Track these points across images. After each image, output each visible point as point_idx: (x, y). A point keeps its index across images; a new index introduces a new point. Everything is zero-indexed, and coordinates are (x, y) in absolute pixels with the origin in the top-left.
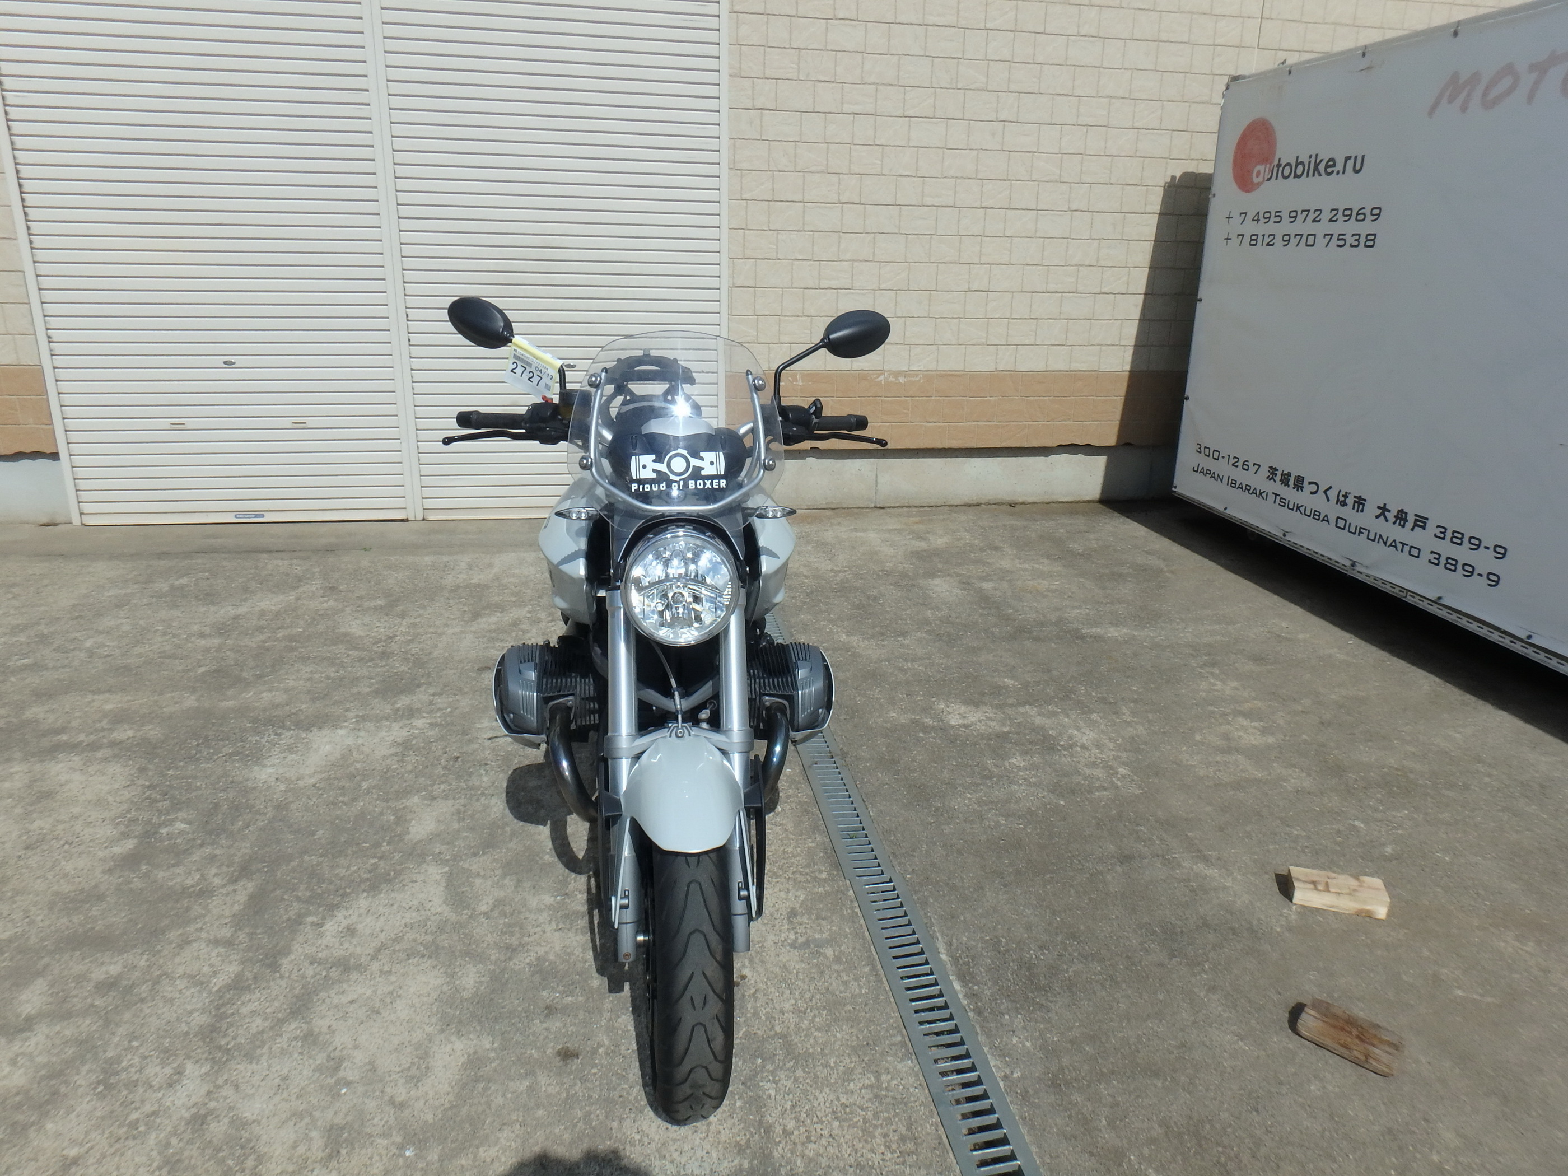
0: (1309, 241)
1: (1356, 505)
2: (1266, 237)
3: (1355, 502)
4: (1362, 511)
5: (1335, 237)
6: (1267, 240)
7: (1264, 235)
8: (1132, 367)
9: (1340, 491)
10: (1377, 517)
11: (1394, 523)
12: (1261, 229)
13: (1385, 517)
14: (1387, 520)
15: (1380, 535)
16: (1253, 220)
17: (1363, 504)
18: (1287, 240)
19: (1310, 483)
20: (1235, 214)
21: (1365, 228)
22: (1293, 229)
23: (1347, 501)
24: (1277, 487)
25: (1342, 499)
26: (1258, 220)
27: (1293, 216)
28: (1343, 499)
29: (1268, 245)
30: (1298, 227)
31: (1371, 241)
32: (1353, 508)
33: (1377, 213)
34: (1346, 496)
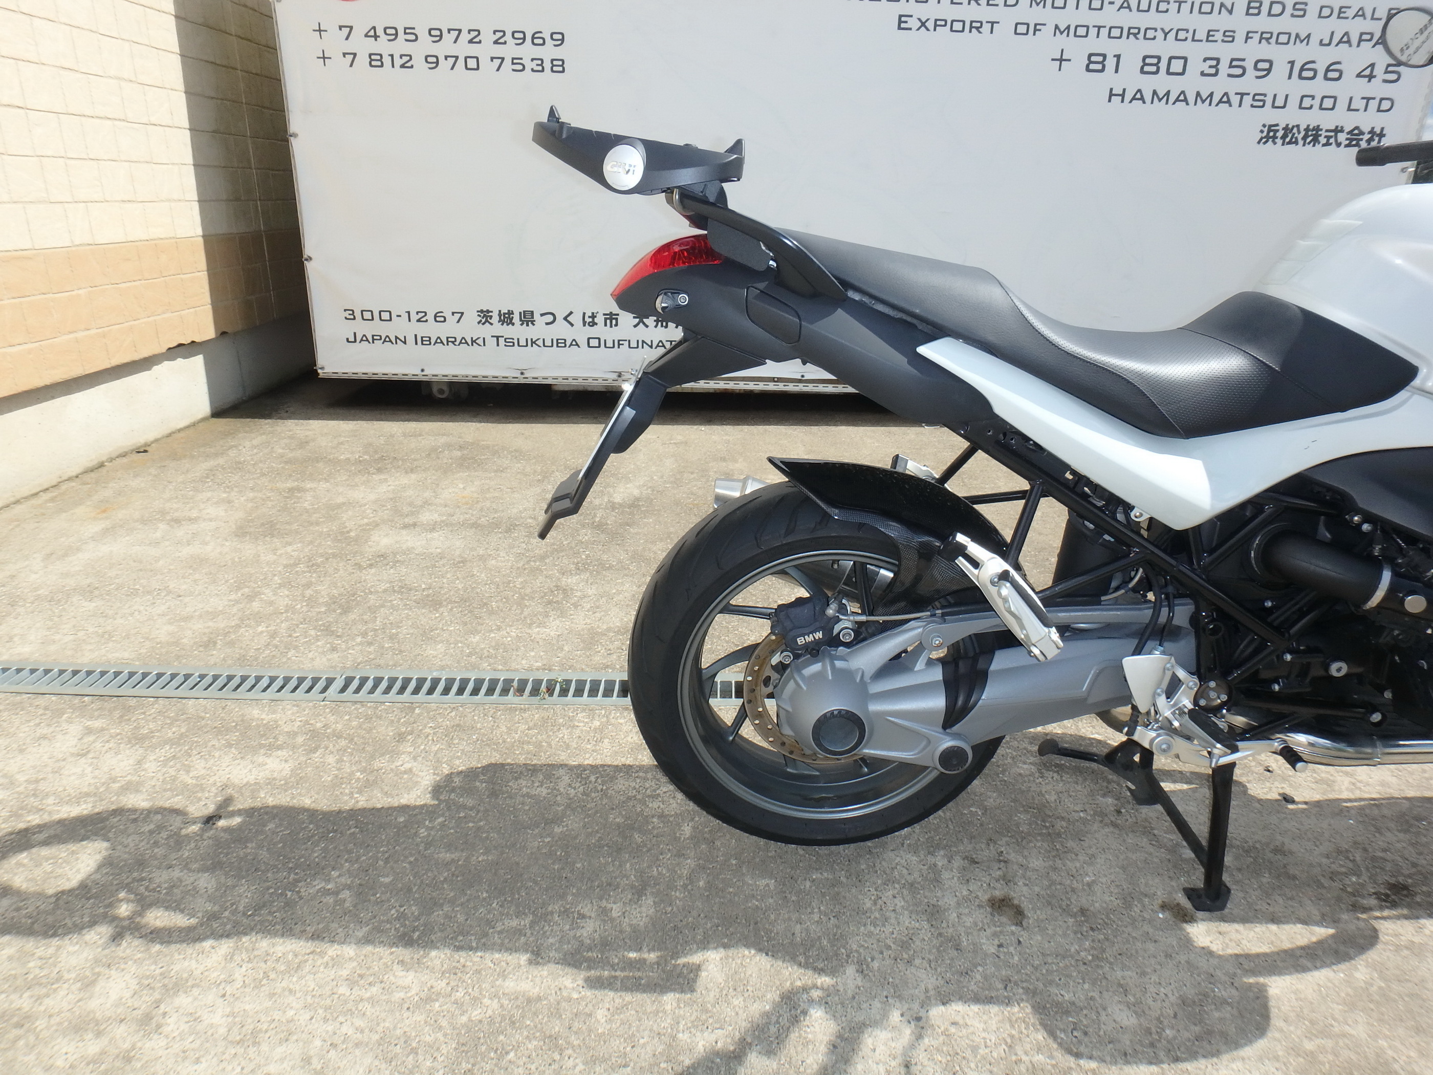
0: (473, 64)
1: (608, 321)
2: (396, 58)
3: (606, 319)
4: (616, 325)
5: (508, 61)
6: (398, 62)
7: (392, 56)
8: (203, 229)
9: (584, 314)
10: (635, 326)
11: (656, 326)
12: (383, 46)
13: (644, 324)
14: (647, 326)
15: (643, 342)
16: (366, 36)
17: (617, 319)
18: (433, 62)
19: (542, 315)
20: (332, 29)
21: (548, 52)
22: (441, 49)
23: (596, 320)
24: (498, 328)
25: (588, 320)
26: (376, 37)
27: (437, 35)
28: (591, 320)
29: (403, 66)
30: (446, 47)
31: (559, 66)
32: (606, 325)
33: (560, 39)
34: (593, 316)
